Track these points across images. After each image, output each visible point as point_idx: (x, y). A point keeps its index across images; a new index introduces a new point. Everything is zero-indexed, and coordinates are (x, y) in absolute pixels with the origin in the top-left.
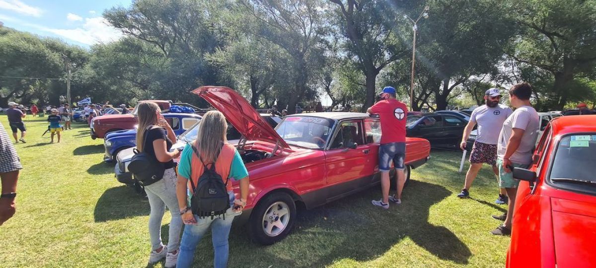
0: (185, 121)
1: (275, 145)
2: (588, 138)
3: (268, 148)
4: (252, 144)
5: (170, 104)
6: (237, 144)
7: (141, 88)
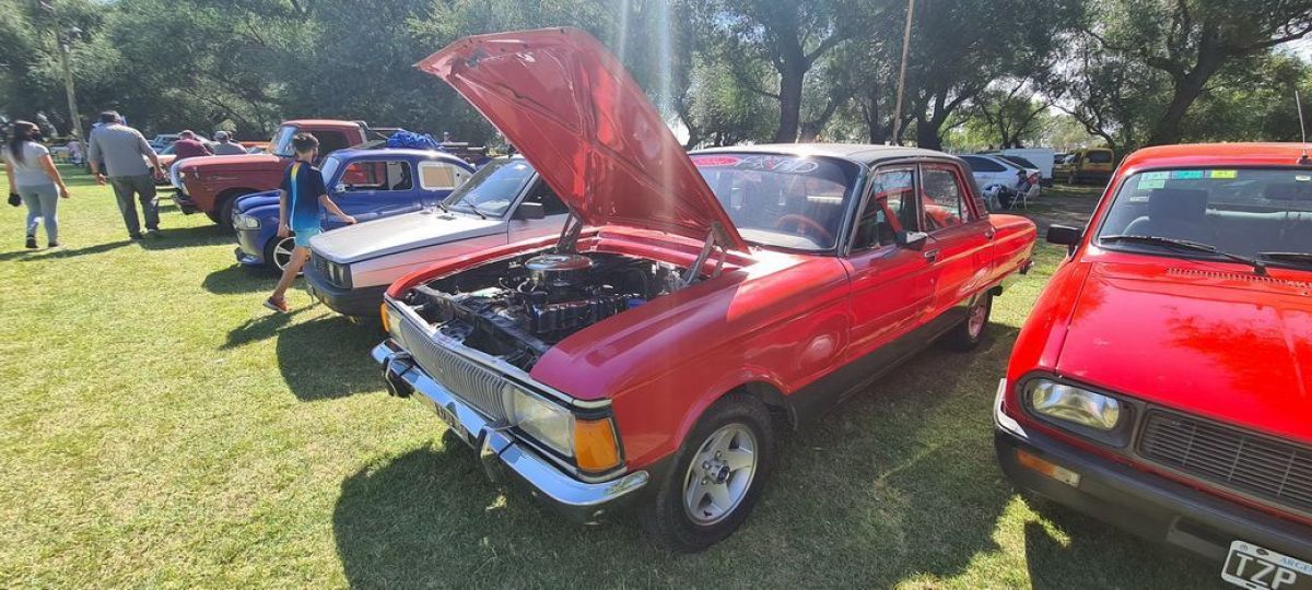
0: (424, 168)
1: (701, 244)
2: (1166, 175)
3: (656, 249)
4: (595, 234)
5: (362, 131)
6: (559, 236)
7: (244, 96)
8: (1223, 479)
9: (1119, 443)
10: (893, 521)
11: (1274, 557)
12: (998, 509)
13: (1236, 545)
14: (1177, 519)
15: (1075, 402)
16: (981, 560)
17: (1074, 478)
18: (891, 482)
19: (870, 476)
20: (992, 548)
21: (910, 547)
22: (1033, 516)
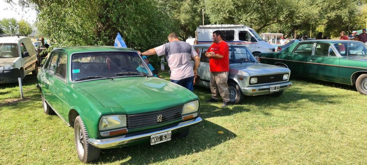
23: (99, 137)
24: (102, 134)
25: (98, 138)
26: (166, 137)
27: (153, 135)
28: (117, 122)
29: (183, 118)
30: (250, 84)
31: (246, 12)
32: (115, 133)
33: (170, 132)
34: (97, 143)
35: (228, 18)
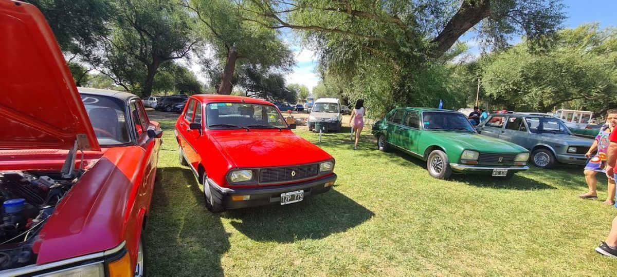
8: (276, 181)
9: (255, 181)
10: (197, 247)
11: (287, 194)
12: (221, 224)
13: (282, 195)
14: (271, 196)
15: (239, 176)
16: (231, 239)
17: (248, 197)
18: (182, 237)
19: (174, 240)
20: (230, 235)
21: (211, 250)
22: (230, 220)
23: (460, 163)
24: (462, 161)
25: (458, 163)
26: (503, 173)
27: (495, 169)
28: (471, 156)
29: (515, 164)
30: (568, 152)
31: (538, 85)
32: (469, 163)
33: (507, 170)
34: (455, 165)
35: (511, 90)
